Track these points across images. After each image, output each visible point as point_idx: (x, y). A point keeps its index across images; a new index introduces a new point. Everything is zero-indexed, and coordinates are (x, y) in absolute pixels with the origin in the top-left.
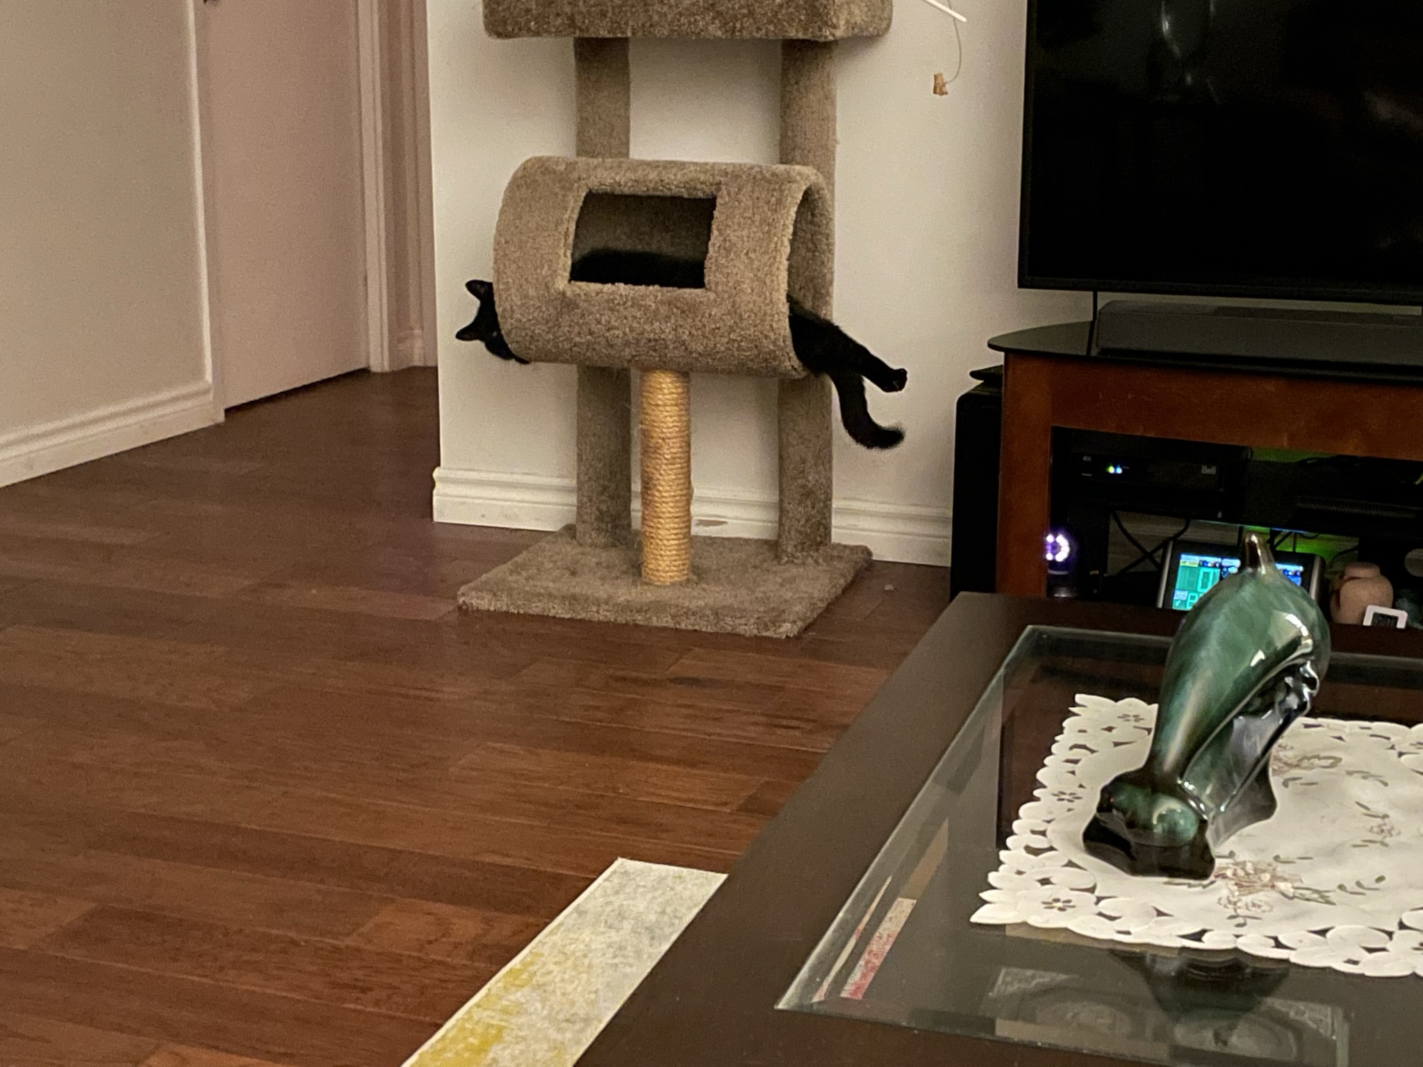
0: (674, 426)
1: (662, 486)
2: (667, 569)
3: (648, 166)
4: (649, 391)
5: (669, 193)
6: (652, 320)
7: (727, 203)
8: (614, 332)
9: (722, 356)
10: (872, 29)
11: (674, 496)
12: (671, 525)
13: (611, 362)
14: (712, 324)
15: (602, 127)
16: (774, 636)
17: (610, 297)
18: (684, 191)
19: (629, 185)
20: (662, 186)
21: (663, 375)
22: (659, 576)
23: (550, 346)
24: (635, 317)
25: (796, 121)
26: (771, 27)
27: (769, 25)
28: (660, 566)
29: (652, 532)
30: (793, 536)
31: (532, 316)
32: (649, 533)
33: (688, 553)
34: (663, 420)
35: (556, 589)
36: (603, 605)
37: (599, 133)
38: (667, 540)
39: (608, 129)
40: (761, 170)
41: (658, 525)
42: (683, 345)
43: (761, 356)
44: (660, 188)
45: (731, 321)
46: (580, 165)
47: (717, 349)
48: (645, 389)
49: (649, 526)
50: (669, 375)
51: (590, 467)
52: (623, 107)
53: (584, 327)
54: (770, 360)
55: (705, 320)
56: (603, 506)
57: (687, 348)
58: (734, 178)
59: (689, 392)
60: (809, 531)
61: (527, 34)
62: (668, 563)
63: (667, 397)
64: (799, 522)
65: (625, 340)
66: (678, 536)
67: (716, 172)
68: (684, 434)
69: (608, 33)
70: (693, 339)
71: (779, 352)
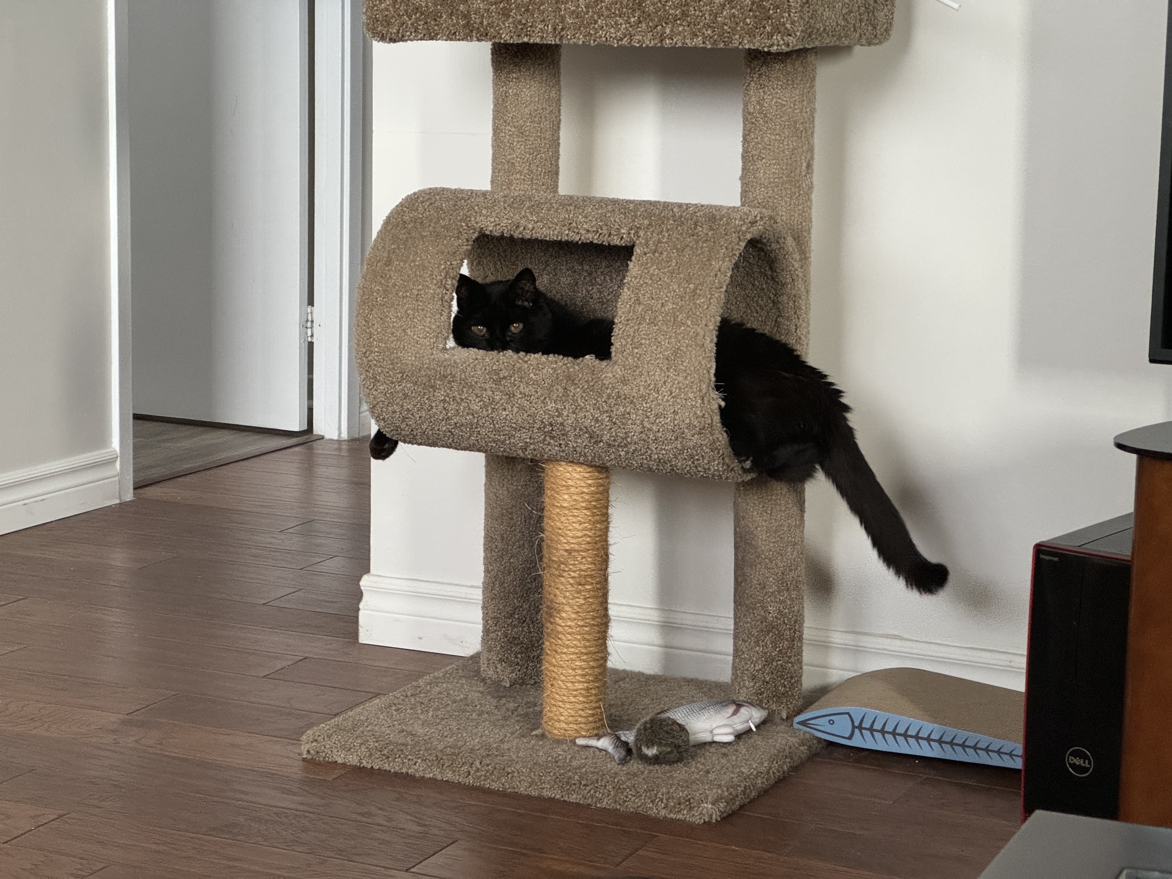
0: (585, 535)
1: (566, 612)
2: (571, 719)
3: (556, 203)
4: (553, 490)
5: (578, 238)
6: (545, 399)
7: (645, 254)
8: (500, 411)
9: (636, 449)
10: (858, 35)
11: (583, 626)
12: (577, 663)
13: (502, 449)
14: (621, 408)
15: (523, 152)
16: (687, 819)
17: (494, 368)
18: (596, 237)
19: (530, 226)
20: (569, 229)
21: (570, 469)
22: (561, 729)
23: (424, 427)
24: (525, 394)
25: (758, 151)
26: (709, 32)
27: (706, 30)
28: (562, 715)
29: (553, 671)
30: (747, 683)
31: (401, 387)
32: (549, 671)
33: (600, 700)
34: (570, 528)
35: (427, 738)
36: (477, 763)
37: (518, 159)
38: (572, 682)
39: (530, 154)
40: (695, 212)
41: (561, 663)
42: (586, 433)
43: (685, 451)
44: (567, 232)
45: (644, 405)
46: (473, 200)
47: (629, 440)
48: (549, 486)
49: (551, 664)
50: (579, 469)
51: (496, 581)
52: (550, 128)
53: (463, 404)
54: (696, 457)
55: (612, 401)
56: (512, 631)
57: (591, 437)
58: (660, 222)
59: (608, 492)
60: (768, 678)
61: (415, 36)
62: (573, 713)
63: (575, 497)
64: (755, 666)
65: (515, 423)
66: (587, 677)
67: (639, 213)
68: (599, 545)
69: (511, 37)
70: (597, 425)
71: (707, 448)
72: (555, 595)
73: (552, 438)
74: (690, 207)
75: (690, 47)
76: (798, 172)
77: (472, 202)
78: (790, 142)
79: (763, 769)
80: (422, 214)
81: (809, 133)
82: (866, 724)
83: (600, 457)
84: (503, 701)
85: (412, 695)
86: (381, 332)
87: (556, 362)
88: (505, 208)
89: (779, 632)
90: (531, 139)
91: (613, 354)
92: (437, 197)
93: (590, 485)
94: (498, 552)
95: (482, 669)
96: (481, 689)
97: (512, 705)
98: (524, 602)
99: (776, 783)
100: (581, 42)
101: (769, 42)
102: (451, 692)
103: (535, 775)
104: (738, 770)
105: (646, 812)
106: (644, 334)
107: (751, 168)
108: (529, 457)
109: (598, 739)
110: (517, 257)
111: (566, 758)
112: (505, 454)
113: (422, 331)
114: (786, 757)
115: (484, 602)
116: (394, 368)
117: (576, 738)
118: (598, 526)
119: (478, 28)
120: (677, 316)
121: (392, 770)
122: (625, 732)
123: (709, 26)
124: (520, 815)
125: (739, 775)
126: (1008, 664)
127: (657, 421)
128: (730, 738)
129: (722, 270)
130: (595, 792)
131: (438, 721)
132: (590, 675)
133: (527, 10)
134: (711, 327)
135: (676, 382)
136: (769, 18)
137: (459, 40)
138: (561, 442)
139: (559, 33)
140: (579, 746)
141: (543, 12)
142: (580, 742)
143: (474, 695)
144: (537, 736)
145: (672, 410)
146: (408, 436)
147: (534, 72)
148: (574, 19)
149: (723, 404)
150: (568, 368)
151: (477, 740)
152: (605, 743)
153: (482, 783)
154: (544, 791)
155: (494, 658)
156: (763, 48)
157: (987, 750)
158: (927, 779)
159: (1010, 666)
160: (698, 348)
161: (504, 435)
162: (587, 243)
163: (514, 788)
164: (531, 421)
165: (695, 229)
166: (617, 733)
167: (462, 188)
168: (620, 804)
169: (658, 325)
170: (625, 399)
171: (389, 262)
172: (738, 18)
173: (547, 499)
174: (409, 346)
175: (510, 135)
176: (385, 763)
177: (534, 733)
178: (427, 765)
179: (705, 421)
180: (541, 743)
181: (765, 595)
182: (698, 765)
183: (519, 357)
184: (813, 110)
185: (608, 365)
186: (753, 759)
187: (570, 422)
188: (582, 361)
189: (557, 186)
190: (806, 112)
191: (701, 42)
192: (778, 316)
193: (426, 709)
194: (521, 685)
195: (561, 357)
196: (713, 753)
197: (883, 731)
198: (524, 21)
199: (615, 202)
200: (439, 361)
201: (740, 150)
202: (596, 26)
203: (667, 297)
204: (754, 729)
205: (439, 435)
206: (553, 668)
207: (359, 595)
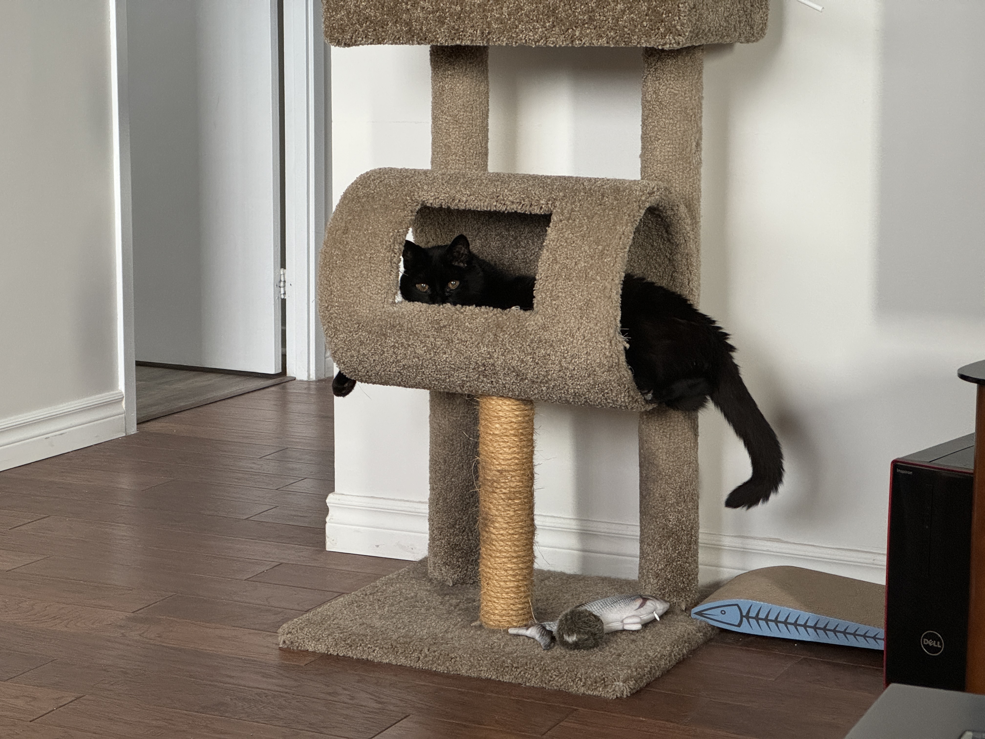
3: (486, 180)
4: (486, 420)
5: (504, 208)
6: (479, 344)
7: (561, 221)
8: (441, 355)
9: (556, 384)
10: (737, 35)
11: (513, 534)
12: (509, 566)
13: (443, 387)
14: (542, 350)
15: (457, 137)
16: (603, 695)
17: (435, 319)
18: (519, 207)
19: (464, 199)
20: (497, 201)
21: (501, 402)
22: (496, 620)
23: (378, 368)
24: (461, 340)
25: (655, 133)
26: (612, 34)
27: (610, 32)
28: (497, 609)
29: (489, 572)
30: (652, 580)
31: (357, 336)
32: (485, 572)
33: (529, 596)
34: (501, 452)
35: (383, 629)
36: (426, 650)
37: (454, 143)
38: (504, 581)
39: (464, 139)
40: (602, 186)
41: (495, 565)
42: (513, 372)
43: (597, 386)
44: (495, 203)
45: (562, 347)
46: (416, 178)
47: (549, 377)
48: (483, 417)
49: (486, 566)
50: (507, 403)
51: (440, 497)
52: (480, 116)
53: (410, 349)
54: (606, 391)
55: (535, 345)
56: (454, 540)
57: (518, 375)
58: (573, 194)
59: (533, 421)
60: (669, 576)
61: (366, 41)
62: (505, 607)
63: (505, 426)
64: (658, 566)
65: (453, 364)
66: (517, 577)
67: (555, 187)
68: (525, 466)
69: (446, 41)
70: (522, 365)
71: (615, 383)
72: (489, 509)
73: (486, 376)
74: (598, 181)
75: (596, 47)
76: (689, 149)
77: (415, 180)
78: (681, 125)
79: (666, 653)
80: (373, 190)
81: (697, 117)
82: (753, 614)
83: (525, 392)
84: (447, 598)
85: (371, 594)
86: (340, 290)
87: (487, 313)
88: (443, 184)
89: (678, 536)
90: (464, 126)
91: (535, 305)
92: (386, 176)
93: (517, 416)
94: (442, 473)
95: (429, 571)
96: (428, 588)
97: (454, 601)
98: (464, 514)
99: (677, 663)
100: (504, 44)
101: (662, 42)
102: (404, 591)
103: (474, 659)
104: (645, 653)
105: (568, 690)
106: (561, 289)
107: (649, 147)
108: (466, 392)
109: (527, 629)
110: (454, 225)
111: (500, 645)
112: (446, 390)
113: (375, 288)
114: (685, 642)
115: (430, 515)
116: (351, 320)
117: (508, 628)
118: (525, 450)
119: (418, 34)
120: (588, 273)
121: (355, 657)
122: (549, 623)
123: (612, 29)
124: (461, 693)
125: (646, 658)
126: (871, 561)
127: (573, 361)
128: (638, 627)
129: (625, 233)
130: (525, 673)
131: (393, 615)
132: (520, 575)
133: (459, 18)
134: (617, 282)
135: (588, 328)
136: (662, 21)
137: (402, 44)
138: (493, 380)
139: (487, 36)
140: (511, 635)
141: (473, 19)
142: (512, 631)
143: (423, 594)
144: (475, 626)
145: (585, 352)
146: (364, 376)
147: (466, 69)
148: (499, 25)
149: (628, 346)
150: (497, 318)
151: (425, 631)
152: (533, 632)
153: (430, 666)
154: (482, 672)
155: (439, 562)
156: (658, 46)
157: (855, 635)
158: (805, 659)
159: (873, 564)
160: (606, 300)
161: (444, 375)
162: (512, 213)
163: (456, 670)
164: (467, 363)
165: (602, 199)
166: (543, 623)
167: (407, 168)
168: (546, 683)
169: (572, 280)
170: (545, 343)
171: (346, 231)
172: (636, 21)
173: (482, 429)
174: (364, 301)
175: (446, 123)
176: (349, 651)
177: (473, 624)
178: (383, 652)
179: (612, 360)
180: (479, 632)
181: (666, 506)
182: (611, 650)
183: (457, 310)
184: (701, 98)
185: (531, 314)
186: (658, 644)
187: (500, 363)
188: (509, 312)
189: (486, 165)
190: (695, 100)
191: (605, 42)
192: (674, 272)
193: (383, 605)
194: (462, 584)
195: (492, 308)
196: (624, 640)
197: (766, 620)
198: (456, 27)
199: (535, 178)
200: (389, 313)
201: (640, 133)
202: (517, 30)
203: (579, 256)
204: (658, 619)
205: (390, 375)
206: (488, 570)
207: (325, 511)
